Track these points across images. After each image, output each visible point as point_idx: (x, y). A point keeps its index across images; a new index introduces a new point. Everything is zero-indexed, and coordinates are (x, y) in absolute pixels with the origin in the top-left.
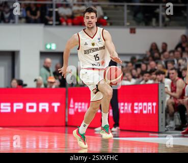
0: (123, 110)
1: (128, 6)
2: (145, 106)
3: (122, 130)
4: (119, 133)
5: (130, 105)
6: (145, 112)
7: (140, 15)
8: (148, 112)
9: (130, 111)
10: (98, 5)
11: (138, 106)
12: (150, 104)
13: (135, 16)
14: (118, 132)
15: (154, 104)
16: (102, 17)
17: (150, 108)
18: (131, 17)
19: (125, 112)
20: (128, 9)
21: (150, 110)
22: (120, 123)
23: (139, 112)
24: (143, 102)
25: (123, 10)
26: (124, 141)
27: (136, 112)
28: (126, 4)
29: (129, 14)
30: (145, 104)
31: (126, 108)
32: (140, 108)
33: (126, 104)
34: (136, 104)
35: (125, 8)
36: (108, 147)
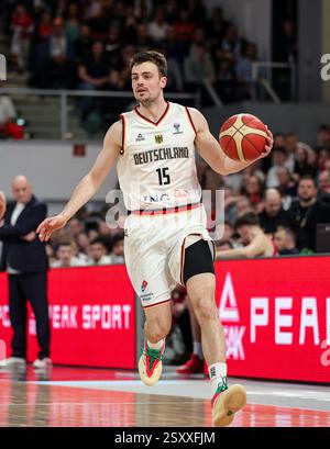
0: (60, 321)
1: (69, 97)
2: (106, 314)
3: (56, 365)
4: (50, 372)
5: (74, 310)
6: (106, 325)
7: (94, 118)
8: (114, 326)
9: (74, 323)
10: (5, 94)
11: (90, 313)
12: (117, 308)
13: (84, 118)
14: (48, 369)
15: (127, 308)
16: (14, 121)
17: (117, 317)
18: (76, 121)
19: (63, 326)
20: (68, 103)
21: (117, 323)
22: (52, 349)
23: (94, 326)
24: (101, 304)
25: (59, 106)
26: (61, 389)
27: (86, 326)
28: (64, 93)
29: (71, 114)
30: (106, 308)
31: (65, 317)
32: (97, 317)
33: (65, 308)
34: (86, 308)
35: (64, 101)
36: (26, 401)
